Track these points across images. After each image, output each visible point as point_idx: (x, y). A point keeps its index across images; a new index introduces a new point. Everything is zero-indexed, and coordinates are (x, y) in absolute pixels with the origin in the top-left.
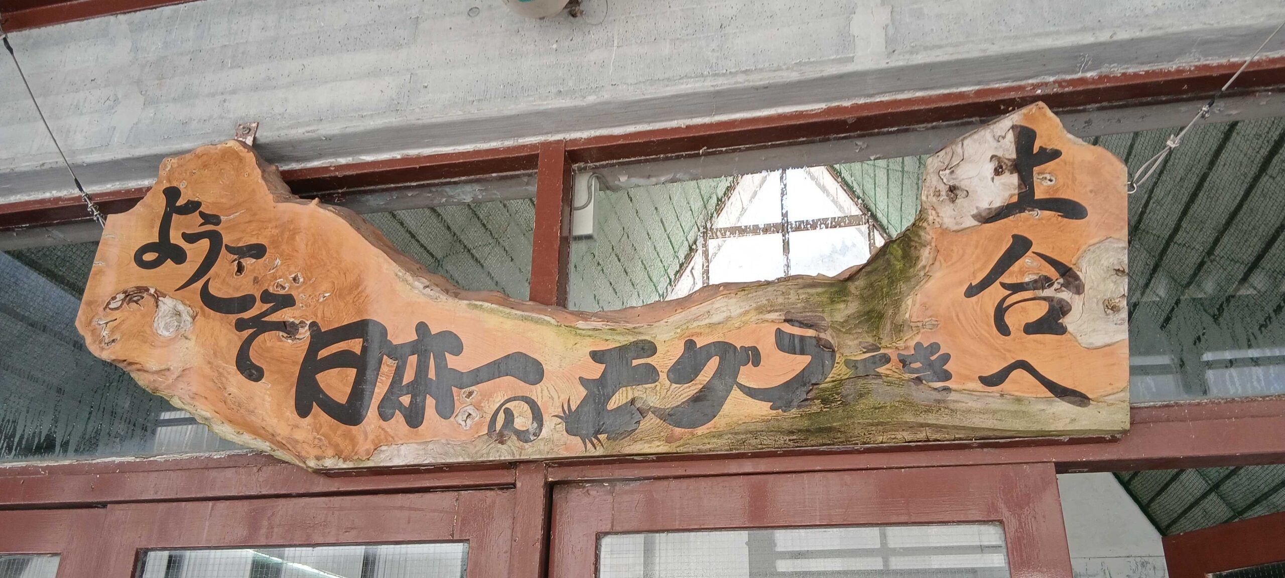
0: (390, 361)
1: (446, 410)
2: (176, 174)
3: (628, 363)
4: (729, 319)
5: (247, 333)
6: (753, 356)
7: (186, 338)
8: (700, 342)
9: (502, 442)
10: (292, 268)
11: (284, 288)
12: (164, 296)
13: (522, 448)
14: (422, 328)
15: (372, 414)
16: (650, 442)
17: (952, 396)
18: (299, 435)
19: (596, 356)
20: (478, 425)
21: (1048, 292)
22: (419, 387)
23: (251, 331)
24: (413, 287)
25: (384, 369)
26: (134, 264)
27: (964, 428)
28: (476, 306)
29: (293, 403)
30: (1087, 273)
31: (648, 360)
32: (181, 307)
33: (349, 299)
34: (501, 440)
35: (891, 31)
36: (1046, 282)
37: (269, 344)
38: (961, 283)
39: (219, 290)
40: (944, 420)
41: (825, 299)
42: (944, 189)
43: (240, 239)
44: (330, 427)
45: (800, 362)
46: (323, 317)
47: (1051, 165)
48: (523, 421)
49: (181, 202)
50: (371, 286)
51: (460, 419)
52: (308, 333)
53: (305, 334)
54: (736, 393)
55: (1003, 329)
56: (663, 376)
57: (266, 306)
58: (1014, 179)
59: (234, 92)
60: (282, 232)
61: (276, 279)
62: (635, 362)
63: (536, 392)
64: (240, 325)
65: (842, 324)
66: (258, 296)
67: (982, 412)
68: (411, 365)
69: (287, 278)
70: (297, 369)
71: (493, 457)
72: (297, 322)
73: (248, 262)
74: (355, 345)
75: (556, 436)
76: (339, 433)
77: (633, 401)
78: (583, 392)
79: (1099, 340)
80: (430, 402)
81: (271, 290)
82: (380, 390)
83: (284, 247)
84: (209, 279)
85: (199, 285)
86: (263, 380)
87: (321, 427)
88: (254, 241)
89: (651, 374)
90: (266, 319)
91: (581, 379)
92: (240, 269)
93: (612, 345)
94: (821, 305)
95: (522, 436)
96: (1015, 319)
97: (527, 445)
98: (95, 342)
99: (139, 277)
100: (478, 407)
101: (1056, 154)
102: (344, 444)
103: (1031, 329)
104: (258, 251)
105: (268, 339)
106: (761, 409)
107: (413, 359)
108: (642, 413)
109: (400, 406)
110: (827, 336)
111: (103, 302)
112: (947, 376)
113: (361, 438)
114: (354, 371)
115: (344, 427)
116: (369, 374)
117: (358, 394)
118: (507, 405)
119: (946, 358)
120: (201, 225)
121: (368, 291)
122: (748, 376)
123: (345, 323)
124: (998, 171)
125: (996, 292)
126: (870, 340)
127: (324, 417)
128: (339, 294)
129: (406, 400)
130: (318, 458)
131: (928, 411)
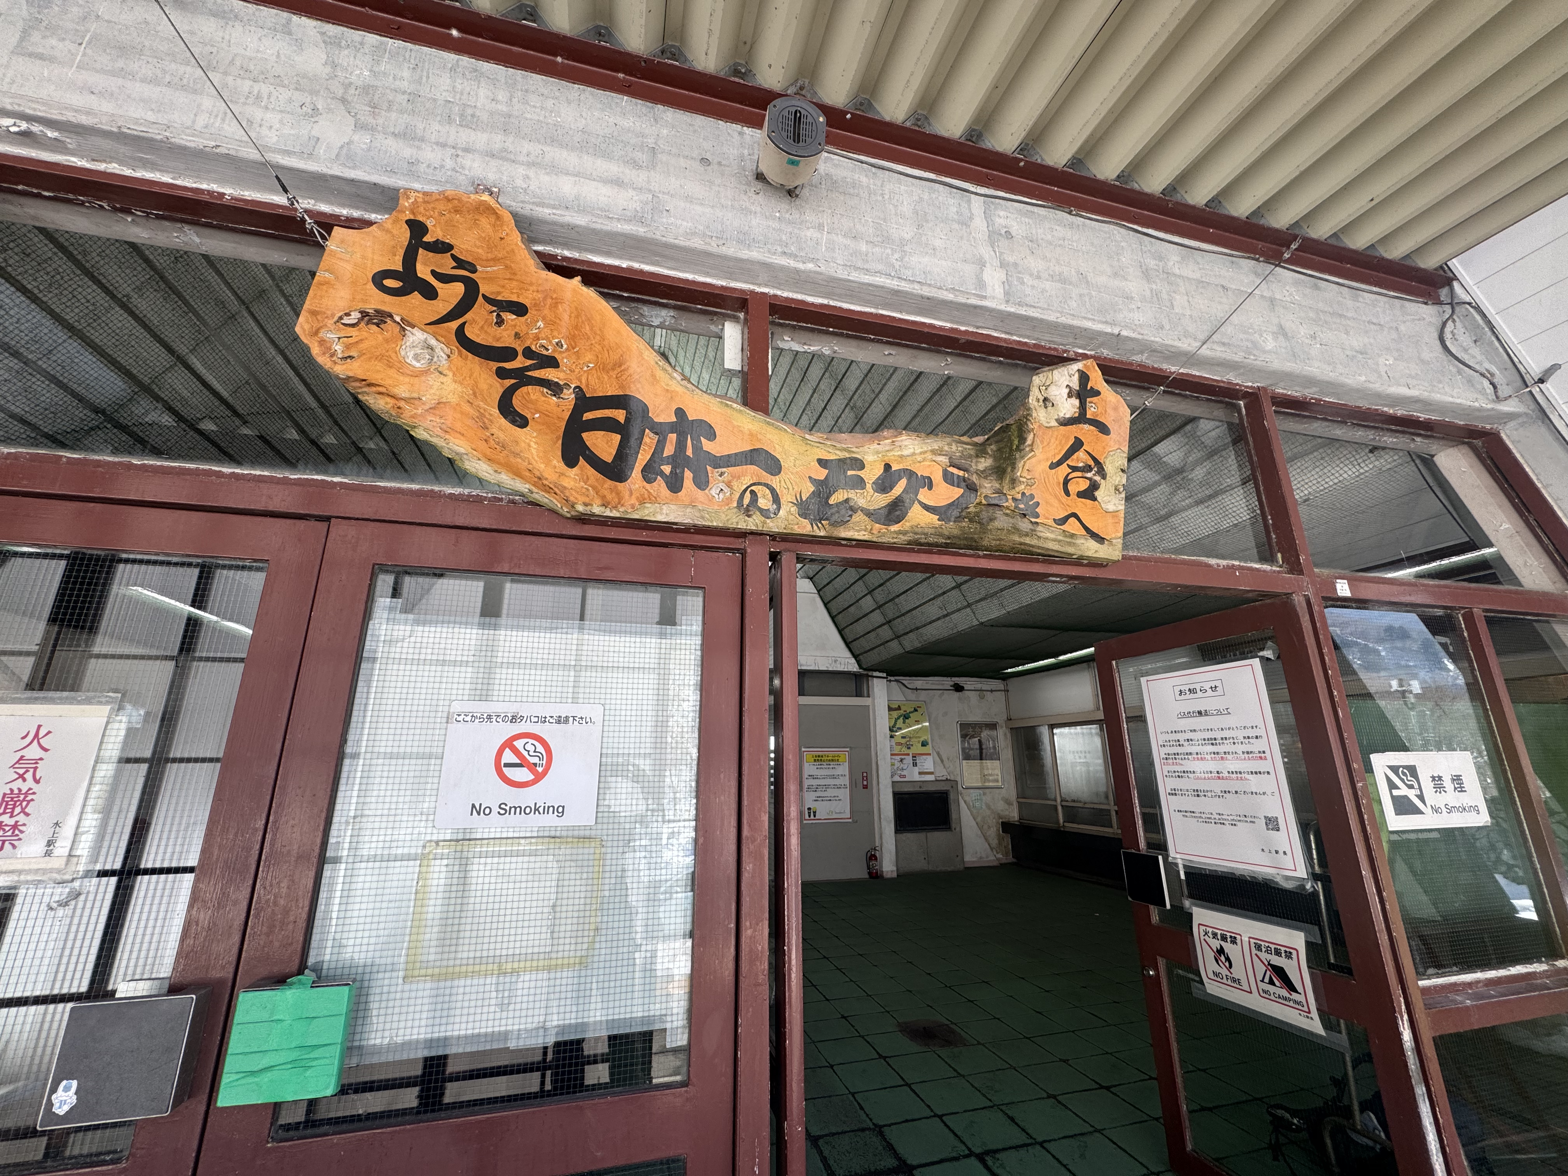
0: (652, 435)
1: (702, 483)
2: (422, 209)
3: (845, 472)
4: (914, 454)
5: (509, 382)
6: (929, 483)
7: (441, 373)
8: (895, 467)
9: (749, 516)
10: (555, 333)
11: (547, 350)
12: (413, 326)
13: (764, 523)
14: (680, 413)
15: (636, 474)
16: (858, 531)
17: (1040, 528)
18: (567, 483)
19: (822, 463)
20: (729, 500)
21: (1089, 475)
22: (679, 460)
23: (513, 381)
24: (673, 378)
25: (646, 440)
26: (371, 285)
27: (1043, 548)
28: (727, 405)
29: (560, 454)
30: (1109, 468)
31: (859, 473)
32: (433, 342)
33: (613, 374)
34: (747, 513)
35: (1007, 287)
36: (1089, 468)
37: (533, 397)
38: (1047, 460)
39: (478, 336)
40: (1034, 542)
41: (972, 452)
42: (1042, 398)
43: (499, 293)
44: (597, 480)
45: (957, 492)
46: (587, 385)
47: (1095, 399)
48: (765, 502)
49: (428, 239)
50: (633, 366)
51: (714, 492)
52: (573, 396)
53: (569, 396)
54: (916, 507)
55: (1067, 493)
56: (869, 486)
57: (529, 362)
58: (1076, 402)
59: (467, 150)
60: (545, 299)
61: (538, 339)
62: (850, 473)
63: (774, 481)
64: (502, 374)
65: (982, 472)
66: (520, 350)
67: (1054, 540)
68: (671, 442)
69: (550, 342)
70: (563, 424)
71: (742, 526)
72: (561, 383)
73: (509, 317)
74: (620, 415)
75: (791, 517)
76: (606, 486)
77: (847, 501)
78: (812, 489)
79: (1111, 507)
80: (688, 475)
81: (533, 348)
82: (643, 457)
83: (546, 312)
84: (465, 323)
85: (454, 325)
86: (528, 428)
87: (588, 479)
88: (514, 298)
89: (860, 483)
90: (529, 373)
91: (810, 478)
92: (500, 322)
93: (832, 457)
94: (970, 456)
95: (765, 513)
96: (1073, 488)
97: (768, 521)
98: (324, 354)
99: (377, 300)
100: (729, 485)
101: (1098, 393)
102: (609, 497)
103: (1081, 495)
104: (520, 309)
105: (532, 392)
106: (933, 519)
107: (673, 437)
108: (853, 510)
109: (662, 474)
110: (974, 478)
111: (333, 315)
112: (1037, 516)
113: (626, 495)
114: (619, 437)
115: (609, 483)
116: (633, 442)
117: (623, 456)
118: (753, 488)
119: (1038, 504)
120: (453, 268)
121: (631, 371)
122: (924, 495)
123: (609, 394)
124: (1070, 395)
125: (1064, 470)
126: (998, 486)
127: (591, 471)
128: (602, 367)
129: (667, 469)
130: (586, 505)
131: (1027, 535)
